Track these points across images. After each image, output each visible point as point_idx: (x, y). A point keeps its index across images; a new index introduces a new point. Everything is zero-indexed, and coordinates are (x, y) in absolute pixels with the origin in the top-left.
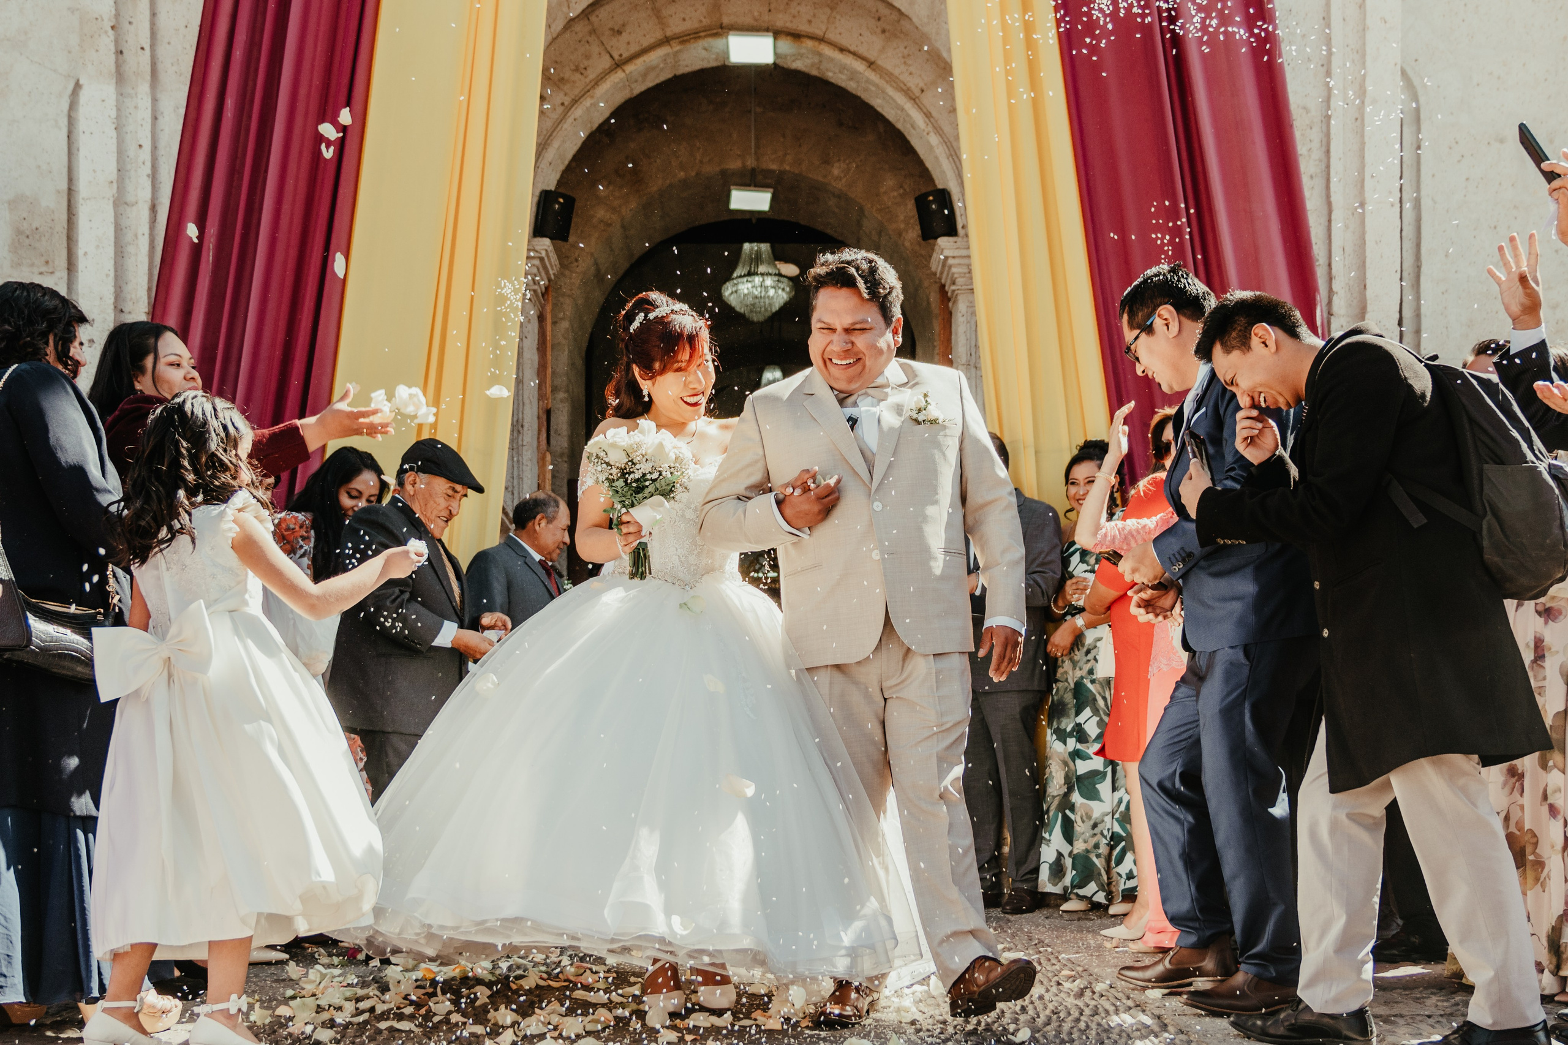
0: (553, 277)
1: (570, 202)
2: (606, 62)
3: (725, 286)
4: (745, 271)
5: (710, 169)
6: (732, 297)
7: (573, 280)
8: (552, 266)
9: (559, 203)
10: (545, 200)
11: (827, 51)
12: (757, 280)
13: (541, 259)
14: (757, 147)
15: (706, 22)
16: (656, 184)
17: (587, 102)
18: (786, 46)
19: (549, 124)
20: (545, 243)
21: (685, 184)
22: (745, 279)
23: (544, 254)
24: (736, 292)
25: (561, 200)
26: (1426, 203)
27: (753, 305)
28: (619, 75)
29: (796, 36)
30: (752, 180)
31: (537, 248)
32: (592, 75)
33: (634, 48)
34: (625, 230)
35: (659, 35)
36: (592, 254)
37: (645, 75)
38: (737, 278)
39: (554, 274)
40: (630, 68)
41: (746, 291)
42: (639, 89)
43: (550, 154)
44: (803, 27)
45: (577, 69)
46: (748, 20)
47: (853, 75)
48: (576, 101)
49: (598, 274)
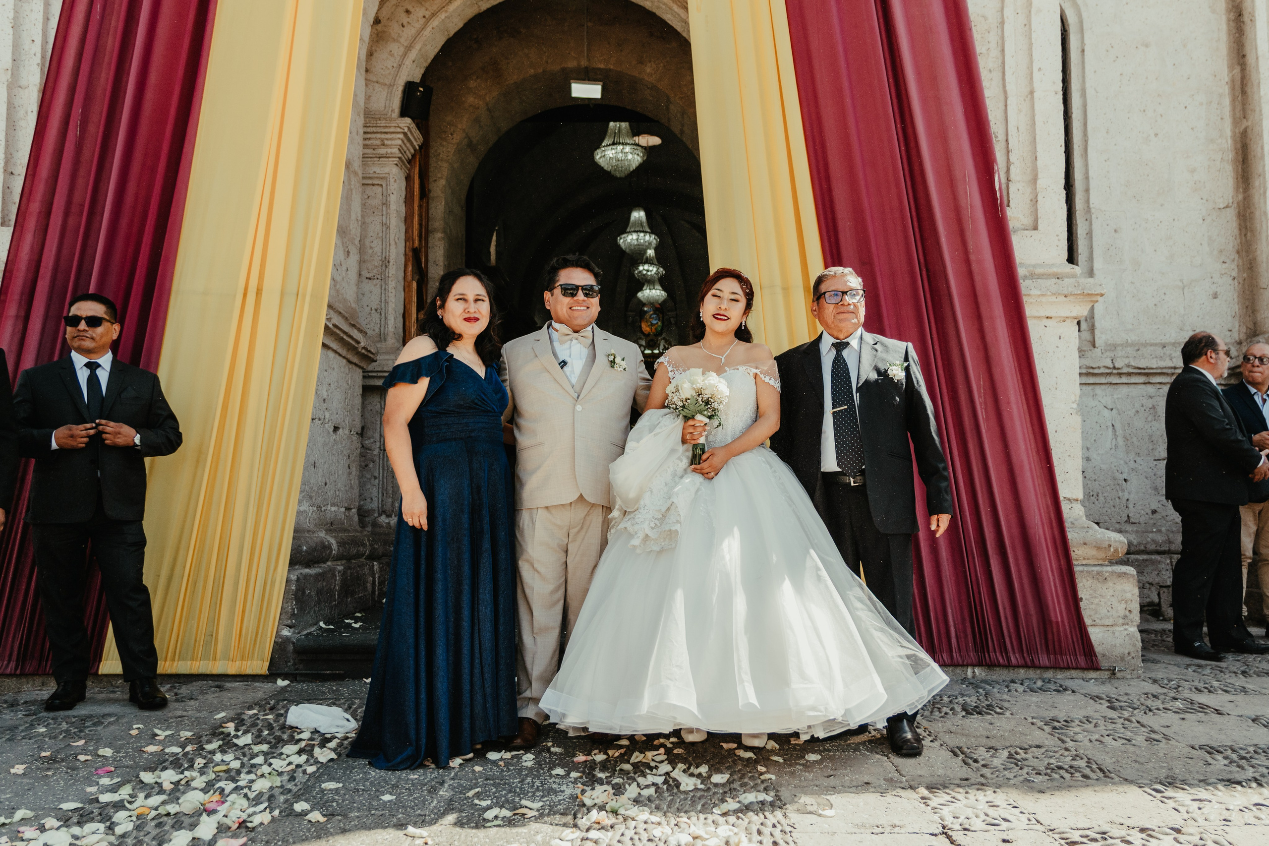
0: (417, 147)
1: (429, 92)
3: (596, 152)
4: (610, 142)
6: (601, 161)
7: (449, 150)
8: (415, 140)
9: (420, 91)
10: (410, 87)
12: (620, 147)
13: (405, 134)
20: (408, 120)
22: (610, 147)
23: (406, 130)
24: (604, 156)
25: (421, 89)
27: (617, 166)
30: (586, 76)
31: (400, 125)
34: (490, 112)
36: (464, 130)
38: (604, 146)
39: (418, 145)
41: (611, 156)
48: (433, 15)
49: (470, 144)
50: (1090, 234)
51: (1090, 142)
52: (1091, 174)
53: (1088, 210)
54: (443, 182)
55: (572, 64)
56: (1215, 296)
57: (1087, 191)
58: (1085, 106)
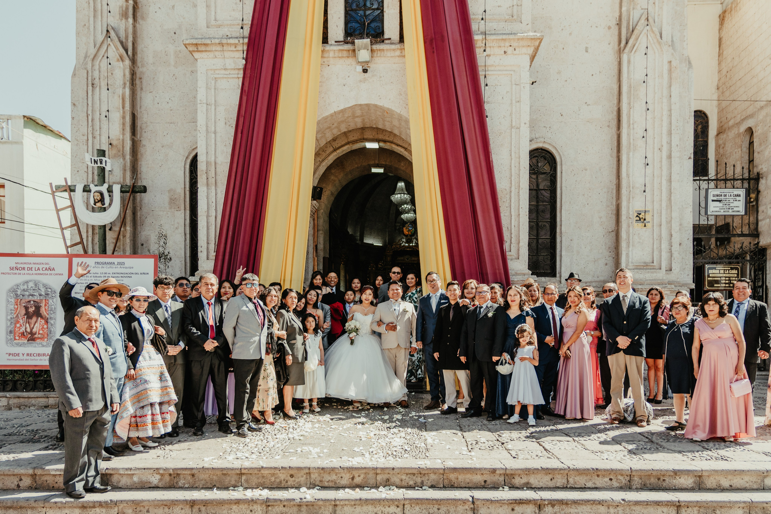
1: (322, 189)
2: (332, 149)
5: (365, 164)
9: (318, 189)
10: (315, 189)
11: (394, 146)
14: (379, 157)
15: (360, 137)
16: (348, 169)
17: (326, 161)
18: (382, 144)
19: (316, 166)
20: (315, 202)
21: (358, 168)
23: (314, 205)
26: (563, 188)
28: (335, 153)
29: (385, 141)
30: (378, 166)
31: (311, 202)
32: (328, 152)
33: (339, 145)
35: (346, 141)
37: (342, 152)
39: (317, 207)
40: (338, 151)
42: (341, 155)
43: (316, 175)
44: (387, 139)
45: (323, 151)
46: (371, 137)
47: (401, 152)
48: (323, 160)
49: (332, 194)
50: (561, 241)
51: (563, 207)
52: (562, 219)
53: (561, 233)
54: (322, 211)
55: (372, 162)
56: (606, 264)
57: (561, 225)
58: (561, 193)
